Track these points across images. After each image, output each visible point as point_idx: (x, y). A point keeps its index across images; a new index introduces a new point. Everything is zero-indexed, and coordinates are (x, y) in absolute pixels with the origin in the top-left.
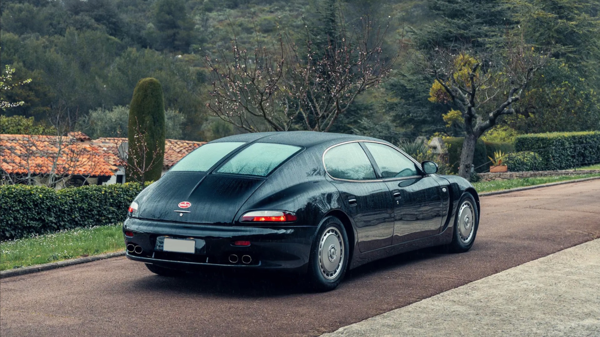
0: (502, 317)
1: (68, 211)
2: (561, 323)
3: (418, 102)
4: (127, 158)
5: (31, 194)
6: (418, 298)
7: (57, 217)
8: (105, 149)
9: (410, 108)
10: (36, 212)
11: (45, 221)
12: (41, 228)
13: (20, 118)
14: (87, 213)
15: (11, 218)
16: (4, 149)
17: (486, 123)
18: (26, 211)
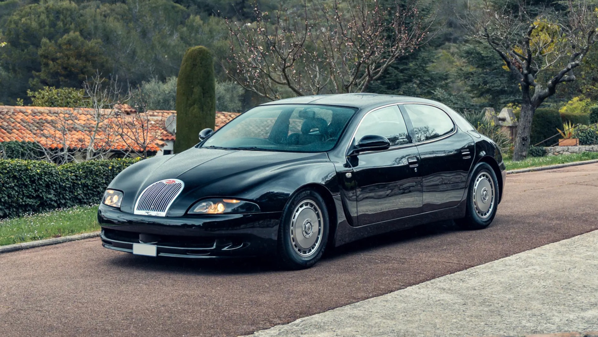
0: (492, 307)
1: (69, 188)
2: (558, 315)
3: (495, 71)
4: (176, 132)
5: (27, 170)
6: (403, 286)
7: (58, 194)
8: (153, 122)
9: (487, 77)
10: (33, 189)
11: (43, 198)
12: (38, 206)
13: (70, 91)
14: (92, 190)
15: (4, 195)
16: (44, 123)
17: (544, 91)
18: (22, 187)
